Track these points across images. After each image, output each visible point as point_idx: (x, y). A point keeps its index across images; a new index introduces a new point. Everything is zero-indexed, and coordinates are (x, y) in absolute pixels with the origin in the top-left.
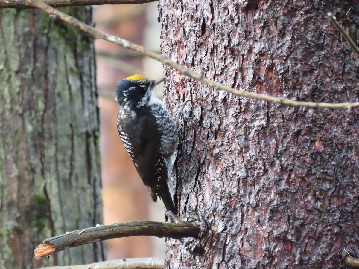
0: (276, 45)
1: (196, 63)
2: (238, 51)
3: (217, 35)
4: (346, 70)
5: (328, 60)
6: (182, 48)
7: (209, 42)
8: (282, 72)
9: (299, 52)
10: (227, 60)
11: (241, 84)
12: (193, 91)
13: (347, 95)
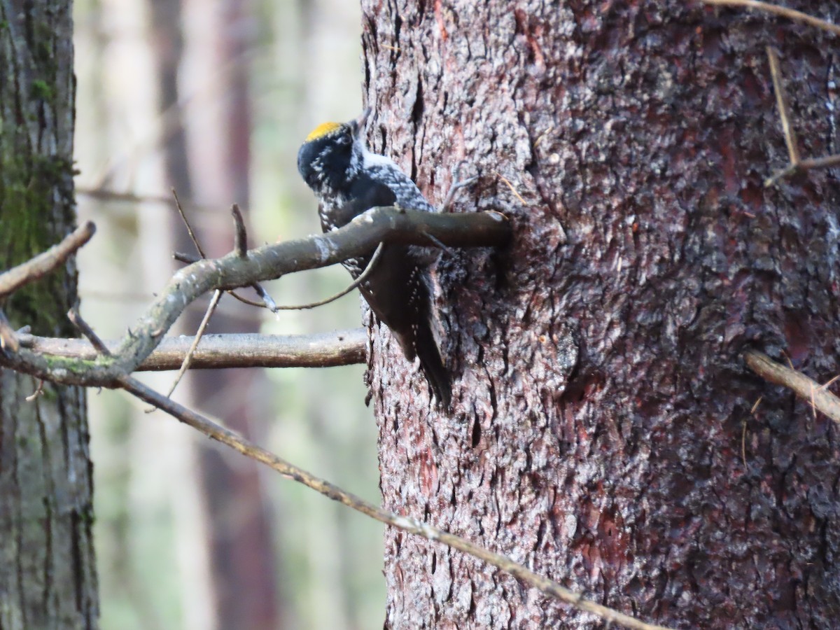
0: (621, 469)
1: (459, 498)
2: (545, 479)
3: (504, 447)
4: (753, 515)
5: (718, 496)
6: (430, 468)
7: (486, 459)
8: (631, 520)
9: (663, 482)
10: (523, 496)
11: (551, 543)
12: (453, 552)
13: (754, 563)
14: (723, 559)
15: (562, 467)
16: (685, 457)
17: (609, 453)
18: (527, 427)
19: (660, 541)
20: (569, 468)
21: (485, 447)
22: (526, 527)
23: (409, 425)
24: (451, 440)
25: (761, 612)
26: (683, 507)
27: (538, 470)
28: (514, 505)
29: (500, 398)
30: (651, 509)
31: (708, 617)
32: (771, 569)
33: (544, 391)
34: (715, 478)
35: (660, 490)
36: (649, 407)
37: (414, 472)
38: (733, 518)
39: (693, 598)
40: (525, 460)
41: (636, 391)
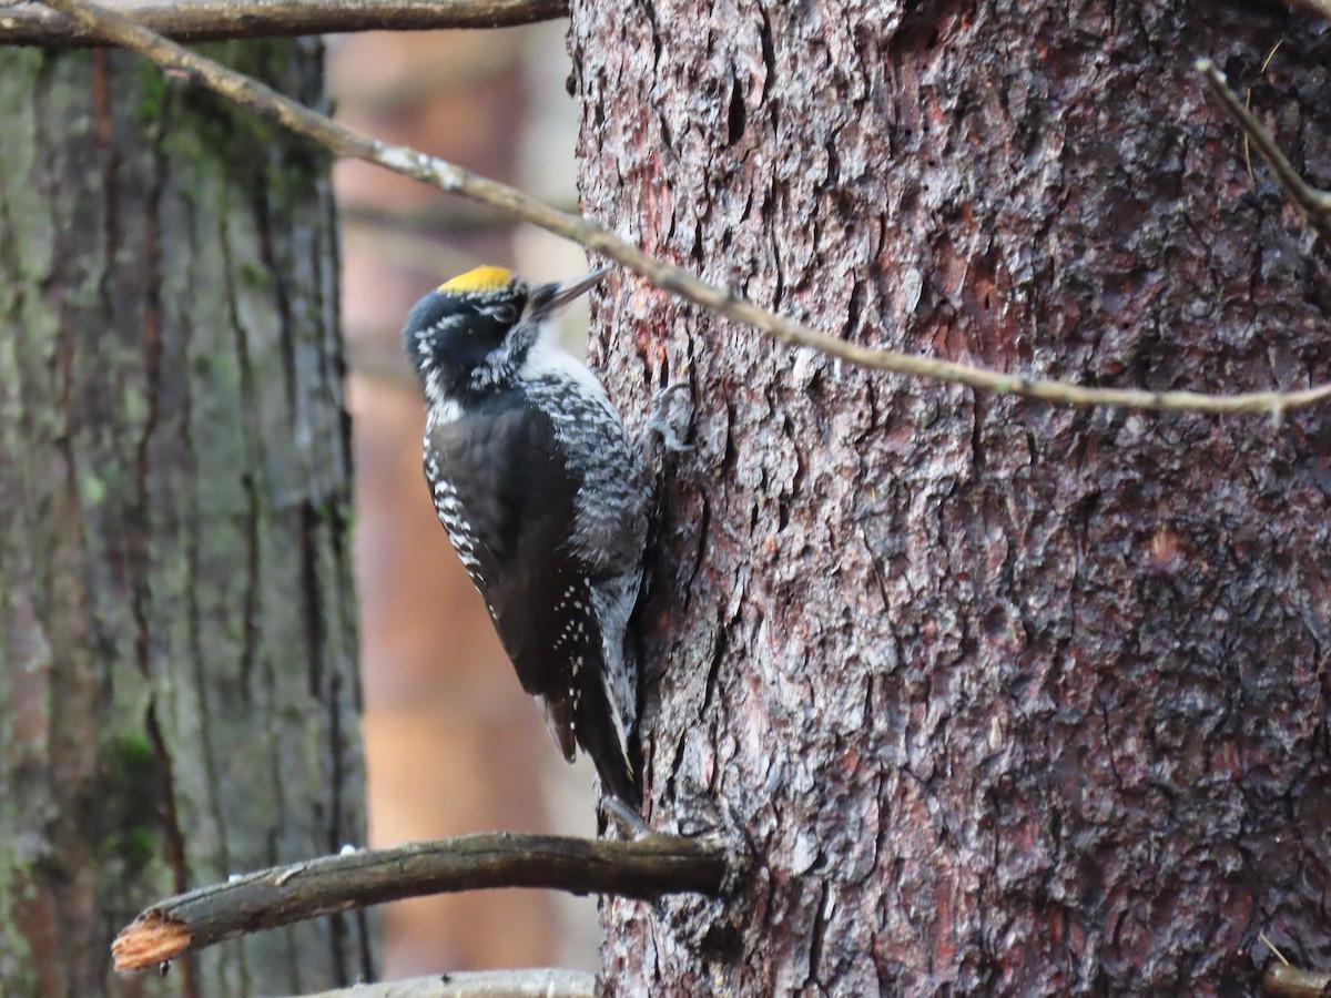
0: (1007, 178)
1: (709, 246)
2: (863, 200)
3: (787, 143)
4: (1266, 269)
5: (1197, 233)
6: (658, 191)
7: (755, 168)
8: (1027, 277)
9: (1090, 203)
10: (824, 235)
11: (874, 326)
12: (697, 352)
13: (1269, 363)
14: (1208, 355)
15: (895, 176)
16: (1131, 156)
17: (985, 149)
18: (830, 100)
19: (1082, 318)
20: (908, 180)
21: (753, 144)
22: (828, 296)
23: (622, 112)
24: (694, 134)
25: (1281, 458)
26: (1127, 252)
27: (850, 183)
28: (805, 254)
29: (780, 48)
30: (1064, 256)
31: (1176, 466)
32: (1301, 374)
33: (860, 30)
34: (1190, 198)
35: (1083, 220)
36: (1061, 58)
37: (630, 202)
38: (1226, 274)
39: (1149, 429)
40: (826, 163)
41: (1035, 27)
